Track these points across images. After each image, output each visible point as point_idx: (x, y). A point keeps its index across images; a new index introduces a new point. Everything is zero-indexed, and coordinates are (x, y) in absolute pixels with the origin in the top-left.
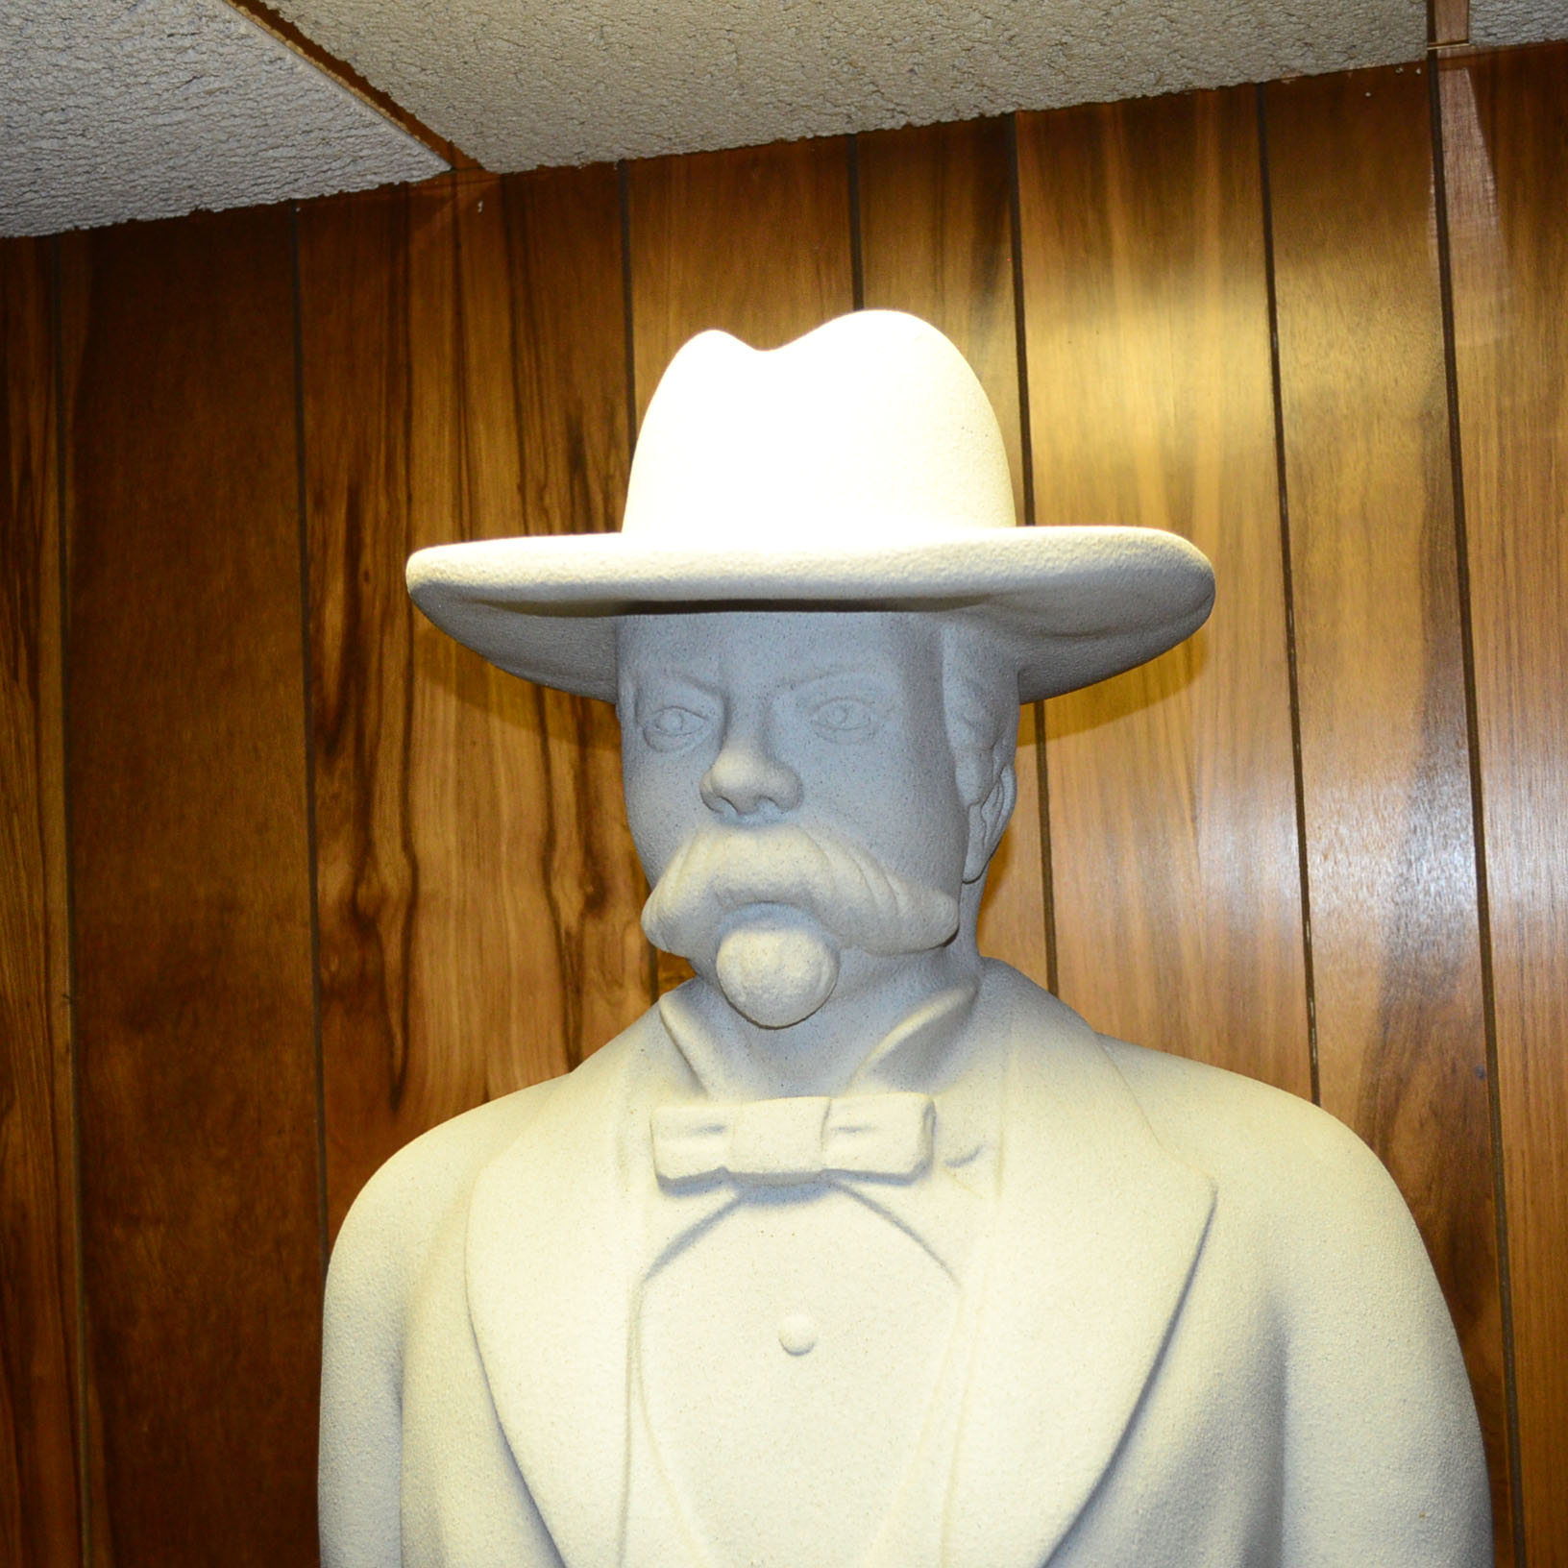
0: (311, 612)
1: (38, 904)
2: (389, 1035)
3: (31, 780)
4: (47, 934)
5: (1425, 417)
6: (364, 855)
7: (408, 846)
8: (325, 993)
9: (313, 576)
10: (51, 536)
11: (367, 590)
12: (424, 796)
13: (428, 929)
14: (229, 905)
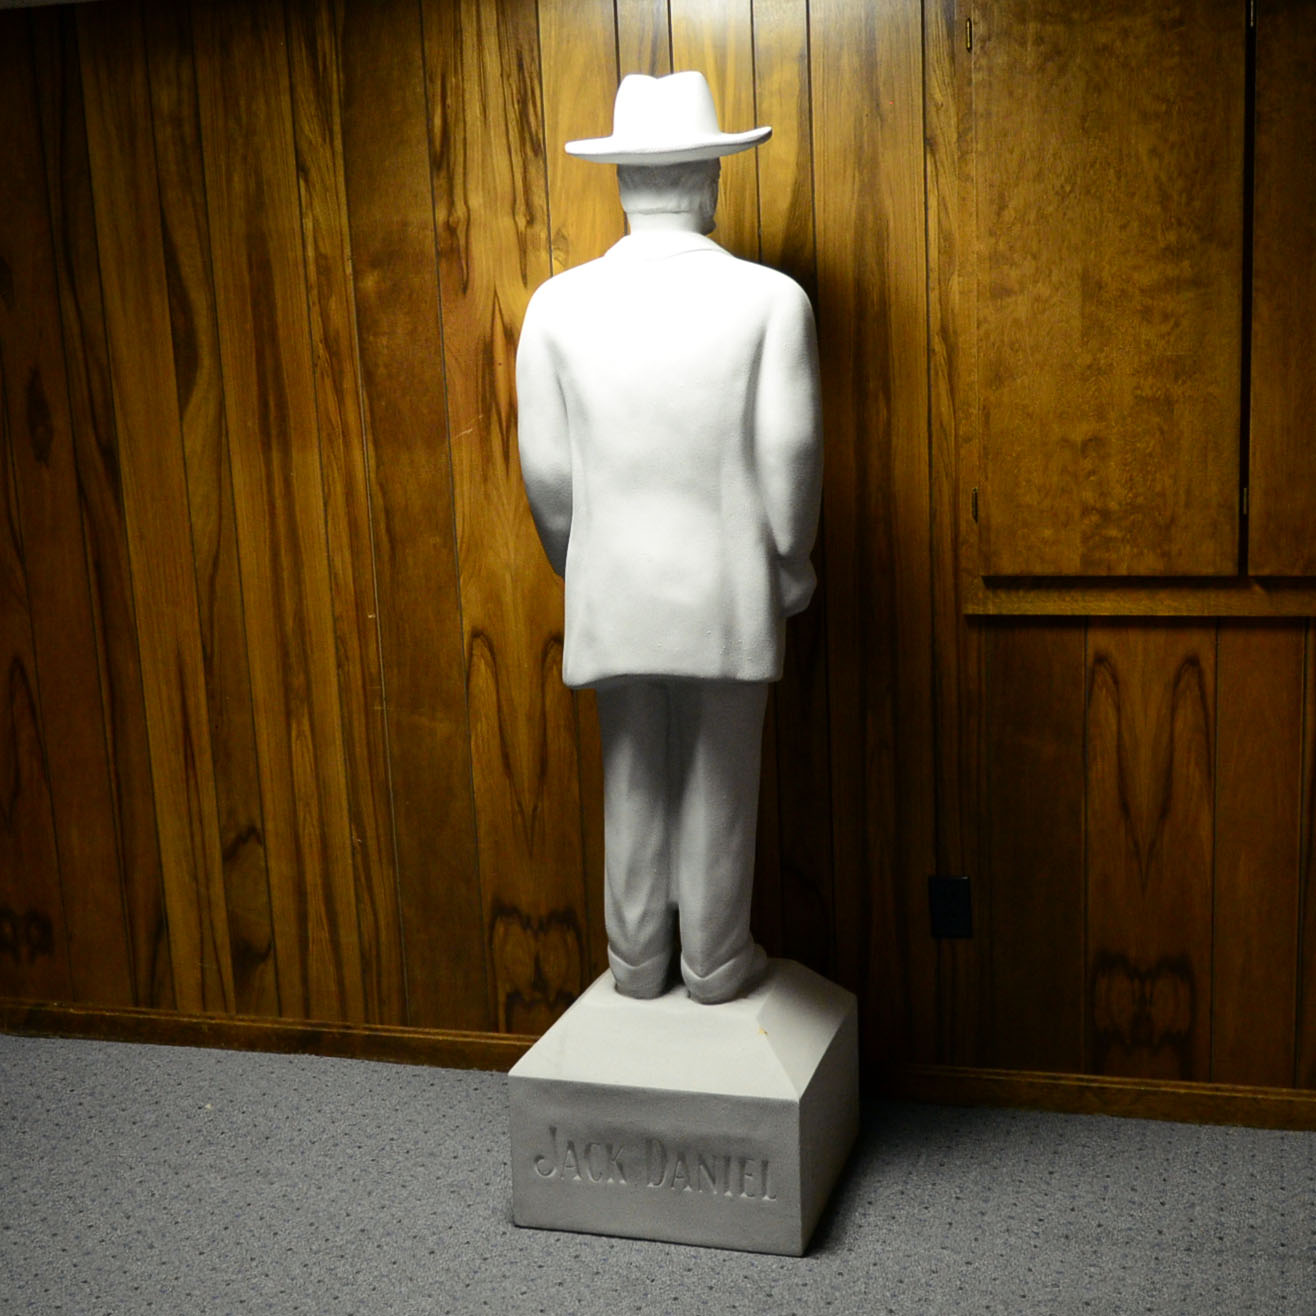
0: (429, 120)
1: (337, 223)
2: (462, 268)
3: (333, 179)
4: (341, 234)
5: (801, 56)
6: (451, 204)
7: (466, 203)
8: (439, 254)
9: (430, 105)
10: (335, 88)
11: (449, 111)
12: (471, 186)
13: (473, 232)
14: (405, 224)
